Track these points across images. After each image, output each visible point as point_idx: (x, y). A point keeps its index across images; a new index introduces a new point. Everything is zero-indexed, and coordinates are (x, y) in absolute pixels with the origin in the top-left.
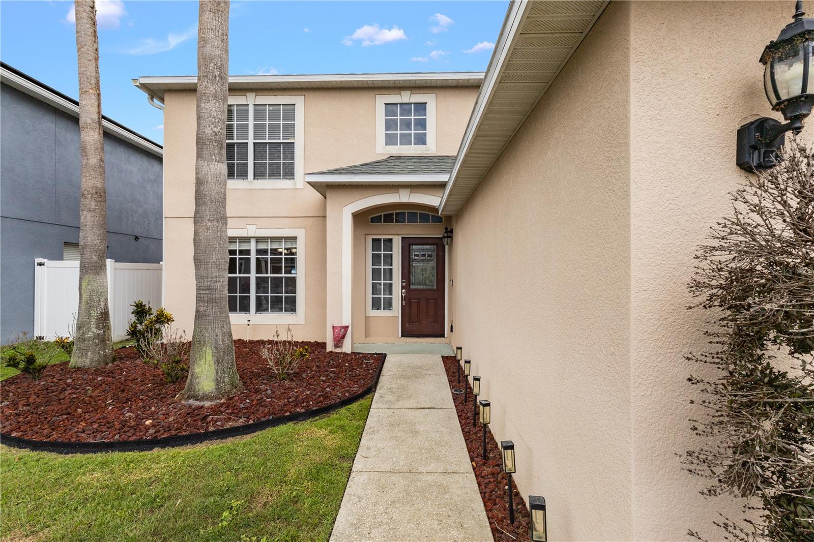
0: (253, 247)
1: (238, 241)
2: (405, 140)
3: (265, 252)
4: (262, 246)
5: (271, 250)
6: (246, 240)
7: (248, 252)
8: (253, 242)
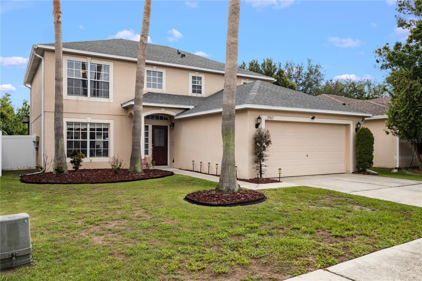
0: (88, 127)
1: (81, 124)
2: (154, 86)
3: (94, 130)
4: (92, 127)
5: (97, 129)
6: (86, 124)
7: (86, 129)
8: (88, 125)
